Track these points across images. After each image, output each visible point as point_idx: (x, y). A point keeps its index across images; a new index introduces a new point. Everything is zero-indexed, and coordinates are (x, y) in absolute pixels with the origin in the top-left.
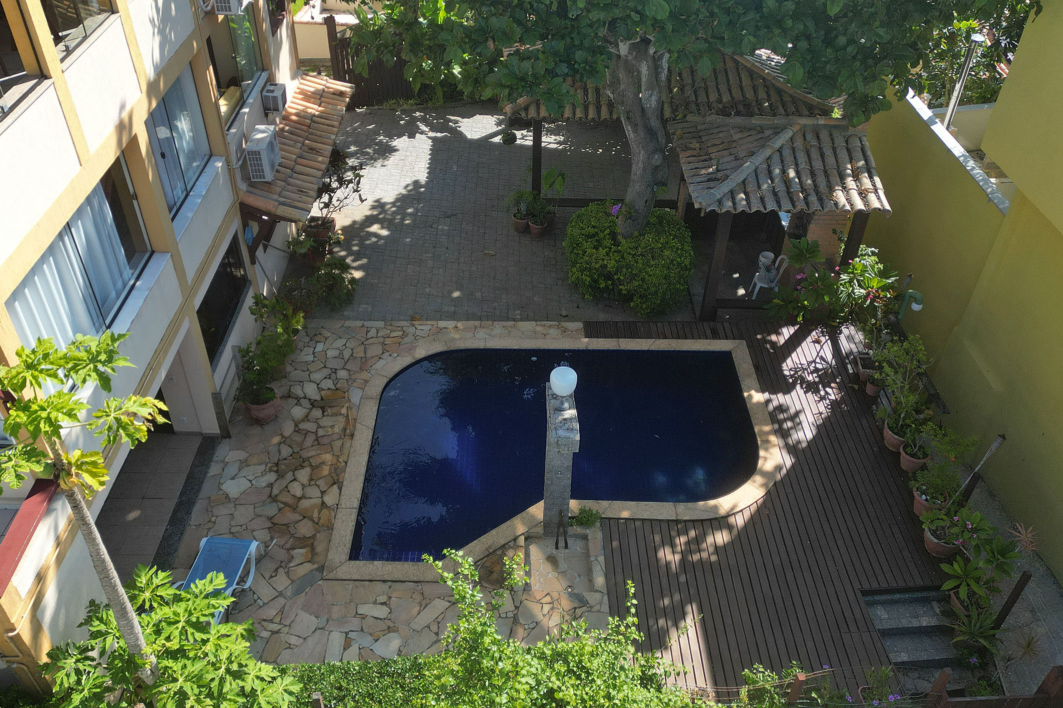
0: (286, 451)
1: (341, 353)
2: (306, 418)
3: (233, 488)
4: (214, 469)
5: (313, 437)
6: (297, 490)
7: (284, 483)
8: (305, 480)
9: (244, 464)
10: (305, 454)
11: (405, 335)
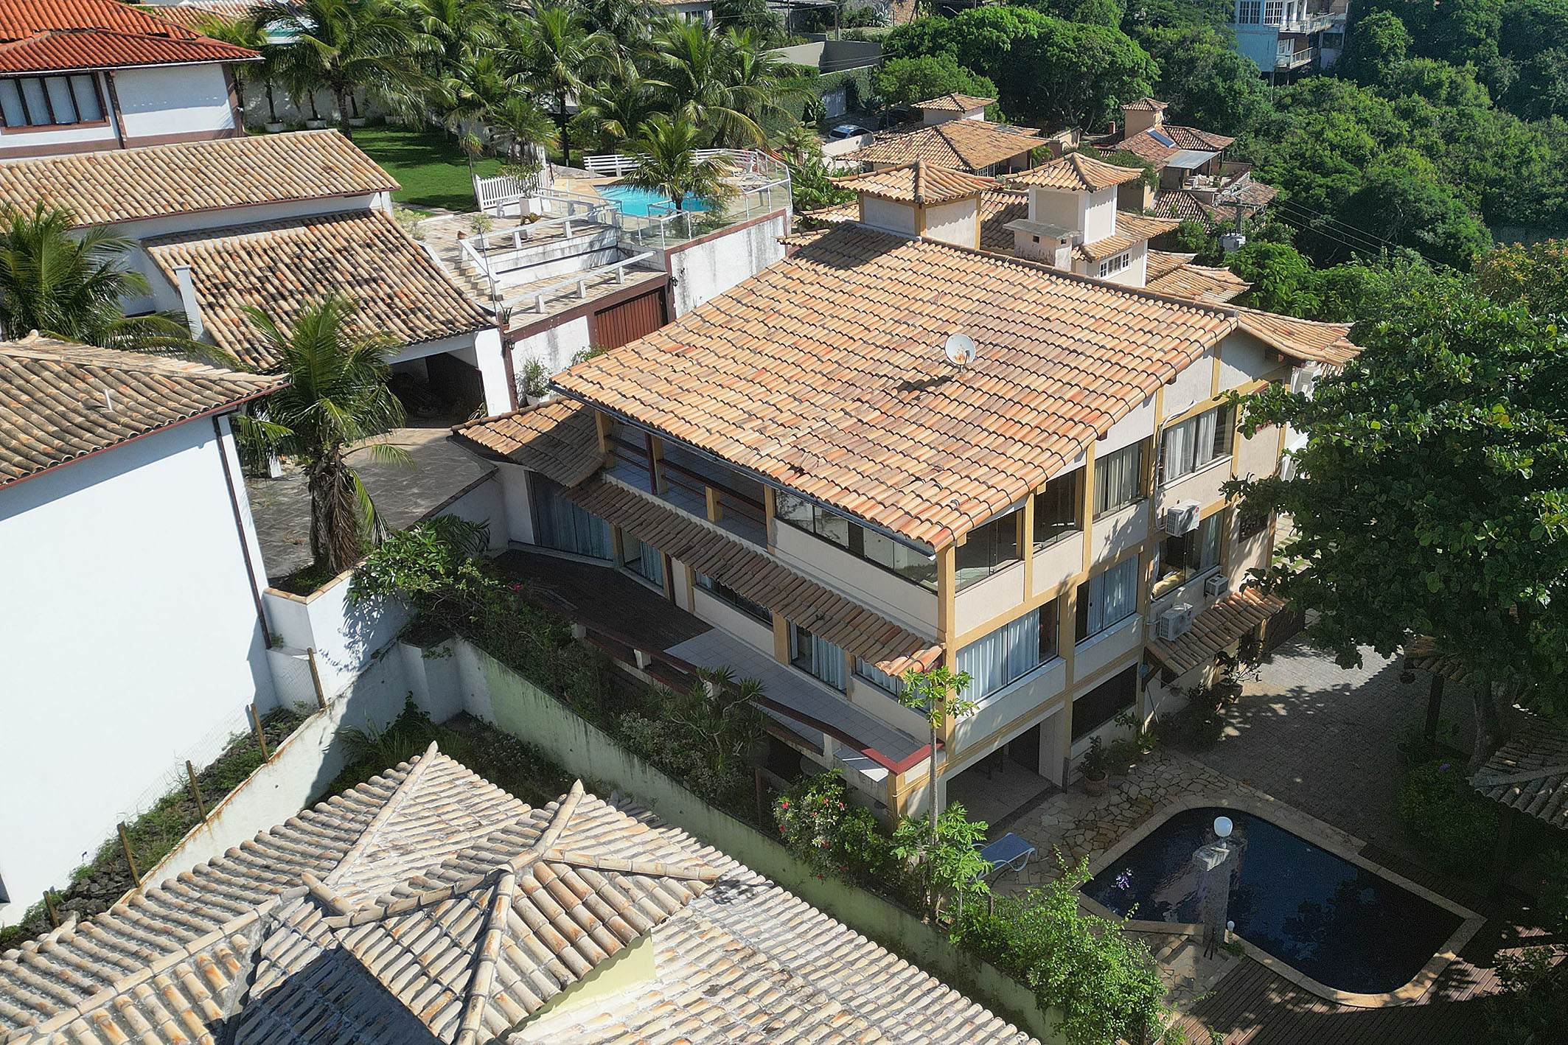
0: (1091, 817)
1: (1172, 779)
2: (1117, 805)
3: (1047, 820)
4: (1044, 805)
5: (1111, 817)
6: (1080, 840)
7: (1076, 832)
8: (1088, 838)
9: (1063, 811)
10: (1100, 824)
11: (1226, 787)
